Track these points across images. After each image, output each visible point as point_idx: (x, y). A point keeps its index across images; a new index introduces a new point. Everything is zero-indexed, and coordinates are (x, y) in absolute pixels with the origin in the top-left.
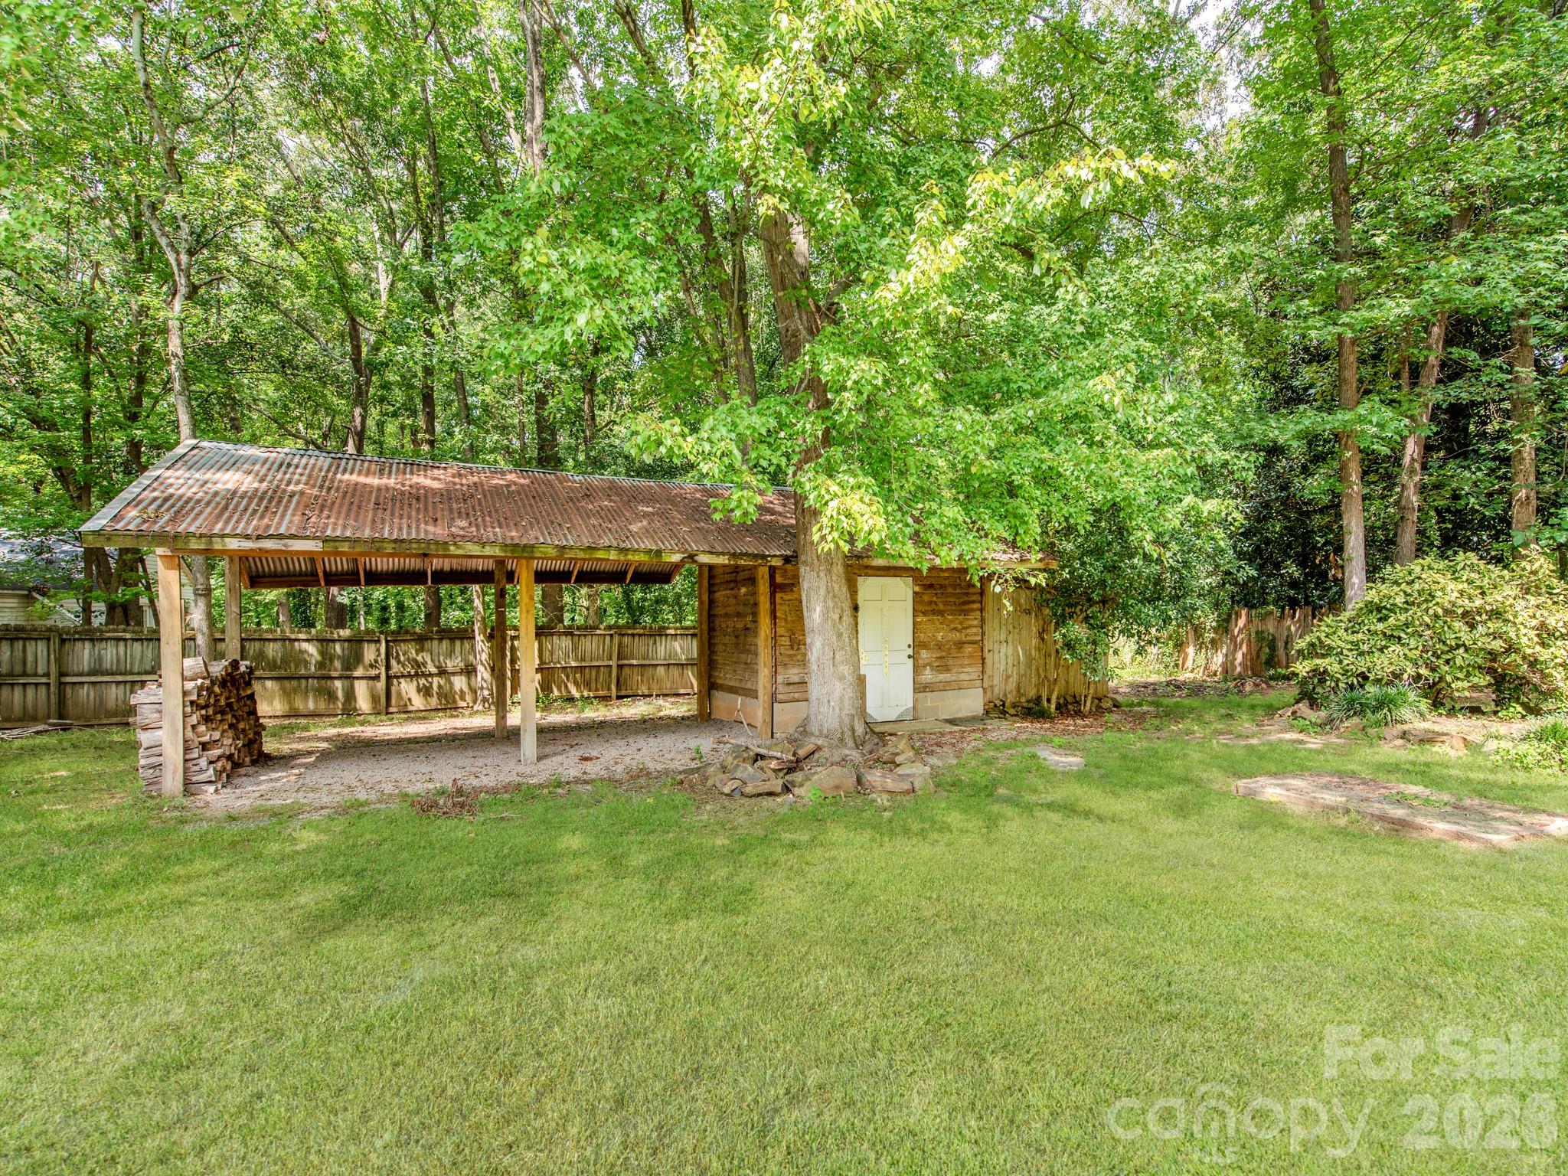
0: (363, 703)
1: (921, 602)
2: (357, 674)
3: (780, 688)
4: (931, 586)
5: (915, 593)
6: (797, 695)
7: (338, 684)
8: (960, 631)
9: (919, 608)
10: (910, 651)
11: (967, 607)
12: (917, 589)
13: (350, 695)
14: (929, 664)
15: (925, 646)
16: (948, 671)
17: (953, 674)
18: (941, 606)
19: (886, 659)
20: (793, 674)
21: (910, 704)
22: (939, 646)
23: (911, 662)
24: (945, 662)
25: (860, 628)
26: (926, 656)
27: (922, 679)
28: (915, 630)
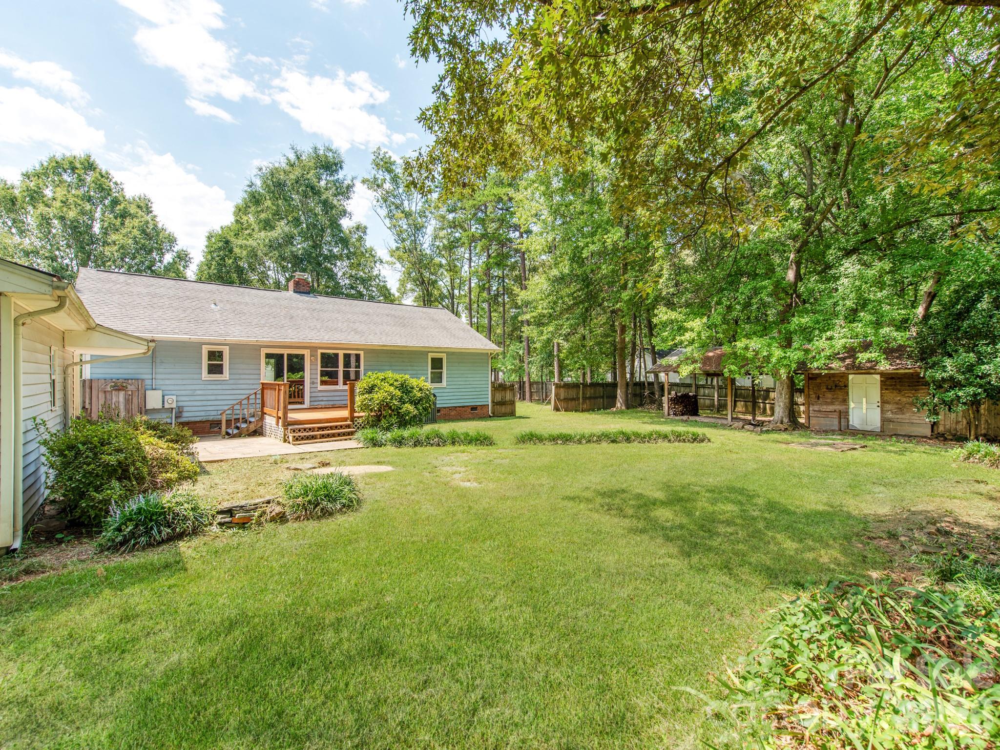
4: (893, 378)
5: (881, 382)
6: (819, 415)
9: (884, 387)
10: (879, 404)
12: (882, 380)
14: (891, 410)
15: (888, 403)
16: (903, 414)
17: (907, 416)
18: (898, 387)
19: (864, 406)
20: (816, 408)
21: (879, 425)
22: (897, 404)
23: (879, 409)
24: (901, 410)
25: (850, 393)
26: (888, 407)
27: (886, 416)
28: (882, 396)
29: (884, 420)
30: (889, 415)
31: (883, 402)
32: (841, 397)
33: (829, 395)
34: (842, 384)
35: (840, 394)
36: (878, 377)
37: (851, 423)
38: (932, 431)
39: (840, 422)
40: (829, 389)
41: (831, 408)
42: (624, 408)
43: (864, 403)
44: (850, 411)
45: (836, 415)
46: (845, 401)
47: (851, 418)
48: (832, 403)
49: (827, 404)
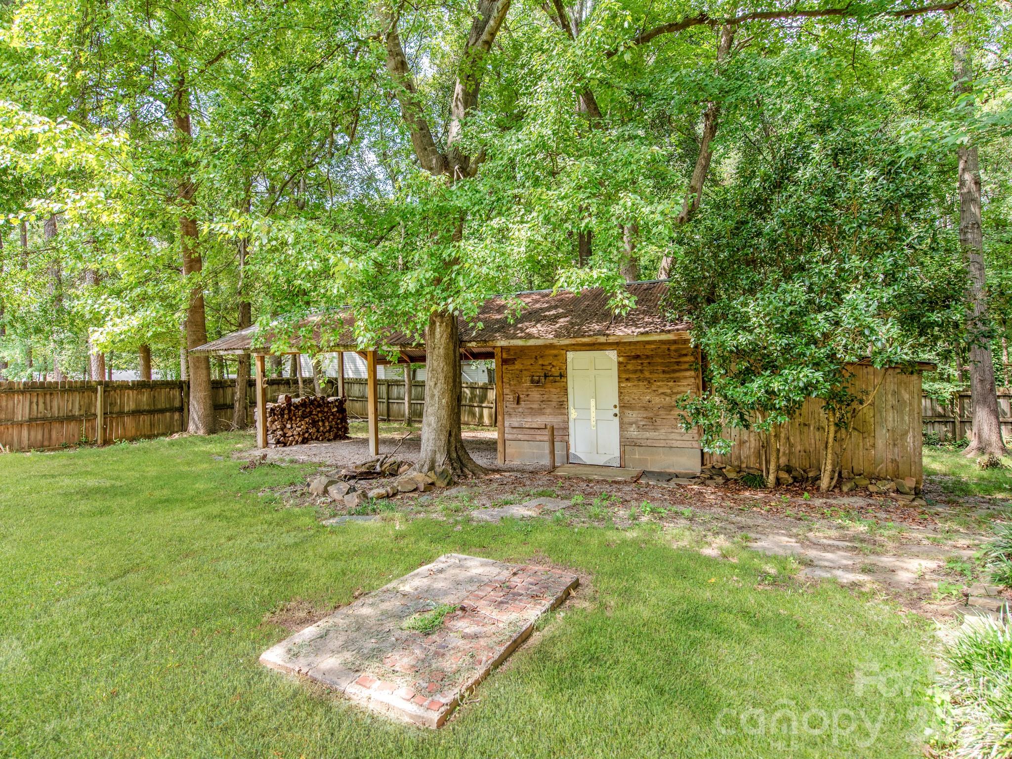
0: (486, 420)
1: (627, 371)
2: (484, 405)
3: (507, 430)
4: (637, 357)
5: (620, 363)
6: (520, 437)
7: (477, 409)
8: (670, 396)
9: (624, 376)
10: (617, 411)
11: (677, 375)
12: (621, 359)
13: (481, 416)
14: (635, 423)
15: (631, 407)
16: (655, 430)
17: (661, 433)
18: (647, 374)
19: (593, 415)
20: (515, 421)
21: (617, 454)
22: (645, 408)
23: (617, 419)
24: (652, 422)
25: (570, 390)
26: (632, 415)
27: (627, 434)
28: (620, 393)
29: (626, 443)
30: (633, 432)
31: (624, 406)
32: (554, 398)
33: (535, 394)
34: (555, 372)
35: (553, 392)
36: (612, 355)
37: (572, 451)
38: (703, 464)
39: (553, 452)
40: (536, 382)
41: (539, 421)
42: (201, 432)
43: (593, 409)
44: (571, 425)
45: (545, 436)
46: (562, 406)
47: (572, 442)
48: (540, 412)
49: (533, 412)
